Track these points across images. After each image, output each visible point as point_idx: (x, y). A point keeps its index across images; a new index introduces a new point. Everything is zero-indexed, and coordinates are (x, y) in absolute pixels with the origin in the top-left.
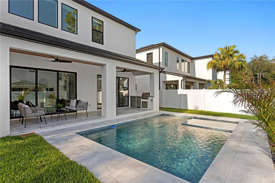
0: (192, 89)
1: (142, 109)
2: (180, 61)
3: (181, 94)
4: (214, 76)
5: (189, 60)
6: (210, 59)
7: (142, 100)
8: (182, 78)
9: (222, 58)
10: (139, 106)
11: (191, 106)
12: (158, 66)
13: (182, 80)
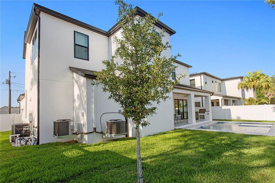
0: (234, 105)
1: (200, 120)
2: (214, 82)
3: (225, 109)
4: (243, 94)
5: (220, 81)
6: (239, 80)
7: (199, 114)
8: (222, 98)
9: (251, 80)
10: (198, 118)
11: (234, 117)
12: (201, 88)
13: (222, 99)
